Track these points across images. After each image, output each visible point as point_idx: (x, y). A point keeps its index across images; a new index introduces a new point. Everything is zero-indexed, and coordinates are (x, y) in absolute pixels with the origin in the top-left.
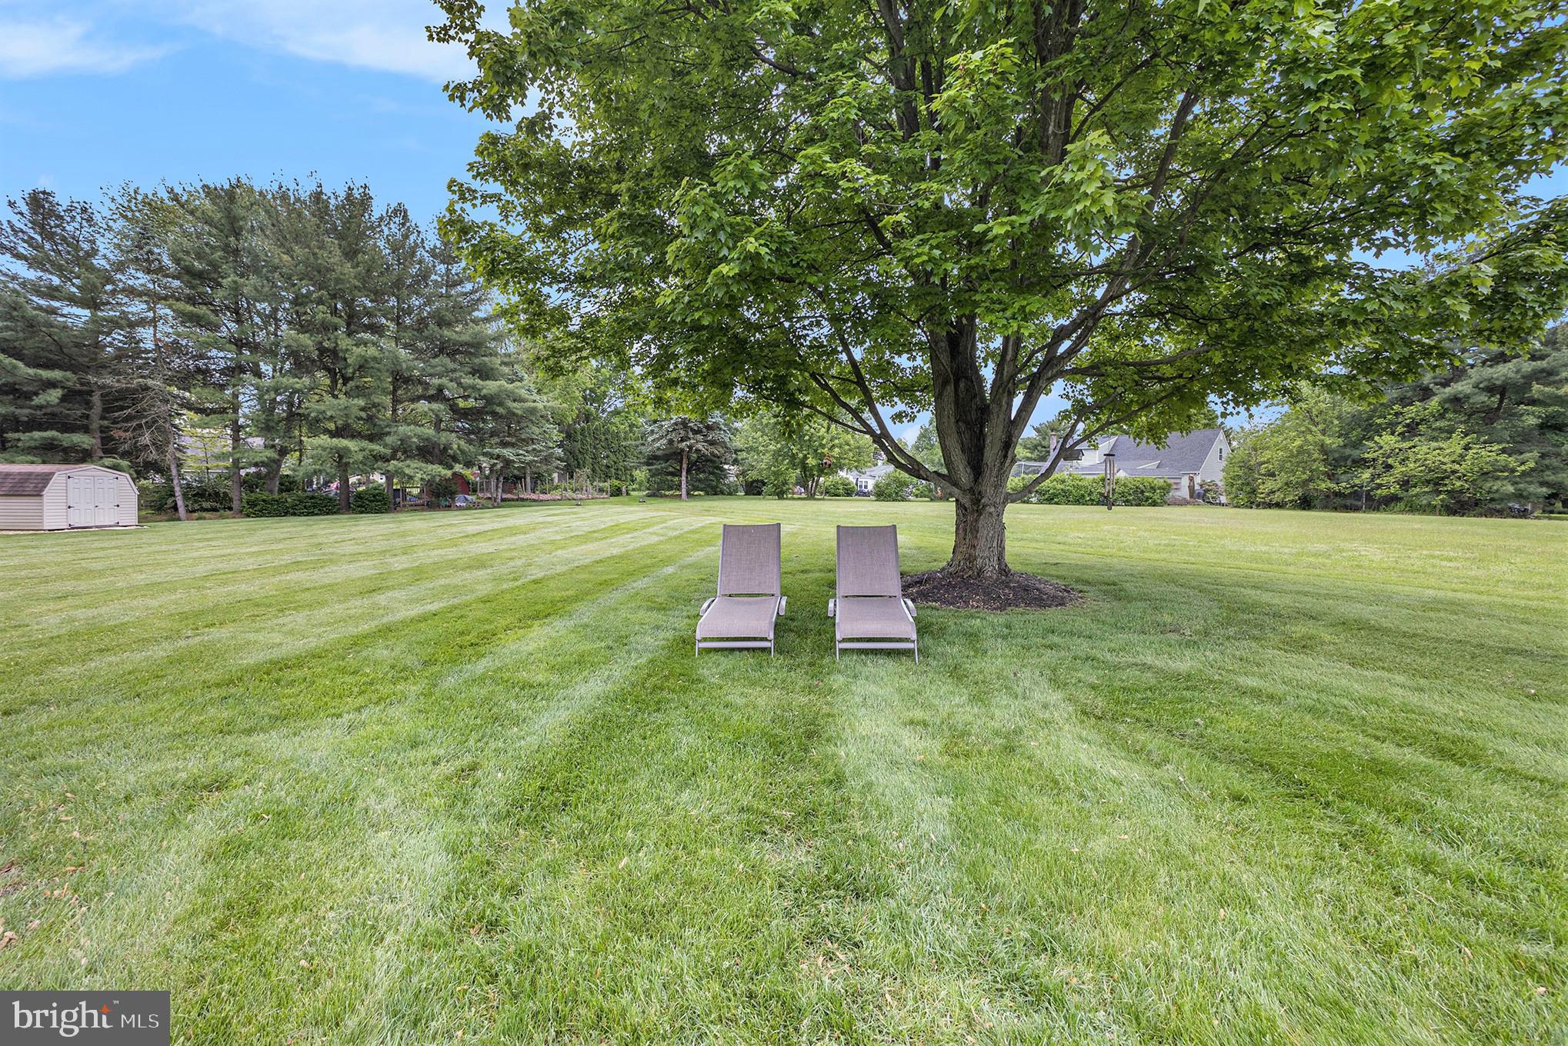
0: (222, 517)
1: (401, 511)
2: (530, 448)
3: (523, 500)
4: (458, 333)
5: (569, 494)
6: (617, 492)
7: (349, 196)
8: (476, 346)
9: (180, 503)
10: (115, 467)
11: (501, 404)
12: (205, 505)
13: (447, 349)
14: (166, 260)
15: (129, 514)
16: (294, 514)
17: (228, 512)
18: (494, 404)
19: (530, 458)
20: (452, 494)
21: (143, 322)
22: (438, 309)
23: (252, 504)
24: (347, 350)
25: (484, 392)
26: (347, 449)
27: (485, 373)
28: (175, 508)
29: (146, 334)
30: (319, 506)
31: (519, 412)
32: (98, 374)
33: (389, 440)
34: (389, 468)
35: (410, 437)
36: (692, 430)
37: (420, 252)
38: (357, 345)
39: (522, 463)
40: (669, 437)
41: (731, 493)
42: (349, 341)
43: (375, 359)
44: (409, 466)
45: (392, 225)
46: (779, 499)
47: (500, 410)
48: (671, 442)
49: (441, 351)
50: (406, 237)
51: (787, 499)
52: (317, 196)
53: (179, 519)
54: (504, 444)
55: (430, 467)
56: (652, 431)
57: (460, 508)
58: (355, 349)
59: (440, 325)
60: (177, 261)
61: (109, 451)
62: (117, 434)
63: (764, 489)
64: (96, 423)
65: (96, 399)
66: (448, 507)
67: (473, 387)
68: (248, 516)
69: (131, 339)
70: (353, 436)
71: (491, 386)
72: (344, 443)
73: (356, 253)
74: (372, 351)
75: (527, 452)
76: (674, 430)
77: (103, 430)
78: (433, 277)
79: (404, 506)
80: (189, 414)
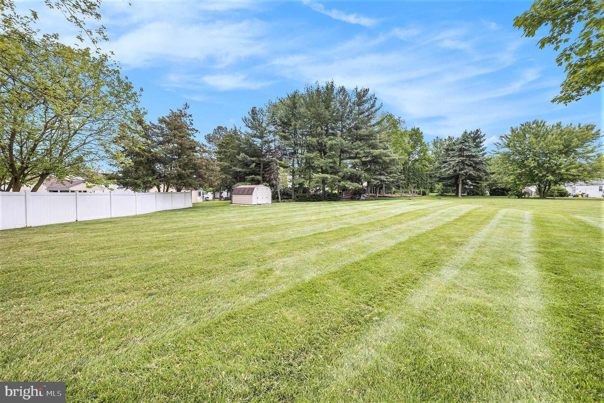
0: (290, 202)
1: (341, 201)
2: (391, 176)
3: (385, 197)
4: (363, 131)
5: (404, 194)
6: (424, 194)
7: (327, 87)
8: (370, 136)
9: (279, 197)
10: (266, 185)
11: (380, 158)
12: (285, 197)
13: (360, 138)
14: (278, 121)
15: (269, 200)
16: (309, 201)
17: (291, 200)
18: (377, 158)
19: (392, 180)
20: (360, 195)
21: (272, 141)
22: (356, 124)
23: (297, 197)
24: (326, 142)
25: (374, 154)
26: (327, 178)
27: (374, 147)
28: (278, 198)
29: (272, 145)
30: (316, 198)
31: (388, 161)
32: (262, 158)
33: (340, 174)
34: (340, 184)
35: (347, 173)
36: (467, 165)
37: (349, 103)
38: (330, 140)
39: (389, 182)
40: (454, 169)
41: (483, 195)
42: (327, 139)
43: (335, 145)
44: (347, 184)
45: (340, 95)
46: (519, 198)
47: (380, 160)
48: (455, 171)
49: (357, 139)
50: (344, 99)
51: (525, 198)
52: (318, 91)
53: (279, 202)
54: (380, 174)
55: (355, 184)
56: (445, 166)
57: (363, 200)
58: (328, 142)
59: (356, 130)
60: (281, 120)
61: (264, 181)
62: (266, 175)
63: (510, 193)
64: (262, 172)
65: (262, 165)
66: (358, 199)
67: (369, 153)
68: (296, 201)
69: (269, 146)
70: (328, 173)
71: (376, 152)
72: (326, 175)
73: (329, 107)
74: (334, 142)
75: (390, 177)
76: (457, 165)
77: (263, 174)
78: (354, 112)
79: (343, 198)
80: (281, 168)
